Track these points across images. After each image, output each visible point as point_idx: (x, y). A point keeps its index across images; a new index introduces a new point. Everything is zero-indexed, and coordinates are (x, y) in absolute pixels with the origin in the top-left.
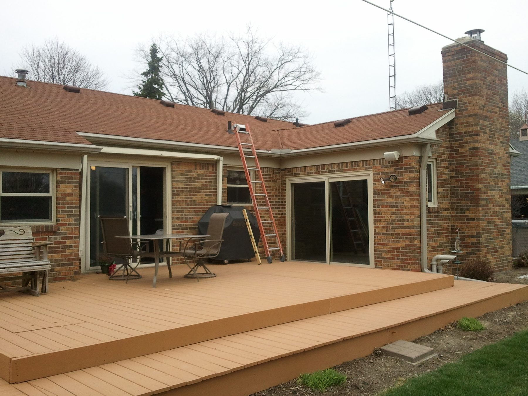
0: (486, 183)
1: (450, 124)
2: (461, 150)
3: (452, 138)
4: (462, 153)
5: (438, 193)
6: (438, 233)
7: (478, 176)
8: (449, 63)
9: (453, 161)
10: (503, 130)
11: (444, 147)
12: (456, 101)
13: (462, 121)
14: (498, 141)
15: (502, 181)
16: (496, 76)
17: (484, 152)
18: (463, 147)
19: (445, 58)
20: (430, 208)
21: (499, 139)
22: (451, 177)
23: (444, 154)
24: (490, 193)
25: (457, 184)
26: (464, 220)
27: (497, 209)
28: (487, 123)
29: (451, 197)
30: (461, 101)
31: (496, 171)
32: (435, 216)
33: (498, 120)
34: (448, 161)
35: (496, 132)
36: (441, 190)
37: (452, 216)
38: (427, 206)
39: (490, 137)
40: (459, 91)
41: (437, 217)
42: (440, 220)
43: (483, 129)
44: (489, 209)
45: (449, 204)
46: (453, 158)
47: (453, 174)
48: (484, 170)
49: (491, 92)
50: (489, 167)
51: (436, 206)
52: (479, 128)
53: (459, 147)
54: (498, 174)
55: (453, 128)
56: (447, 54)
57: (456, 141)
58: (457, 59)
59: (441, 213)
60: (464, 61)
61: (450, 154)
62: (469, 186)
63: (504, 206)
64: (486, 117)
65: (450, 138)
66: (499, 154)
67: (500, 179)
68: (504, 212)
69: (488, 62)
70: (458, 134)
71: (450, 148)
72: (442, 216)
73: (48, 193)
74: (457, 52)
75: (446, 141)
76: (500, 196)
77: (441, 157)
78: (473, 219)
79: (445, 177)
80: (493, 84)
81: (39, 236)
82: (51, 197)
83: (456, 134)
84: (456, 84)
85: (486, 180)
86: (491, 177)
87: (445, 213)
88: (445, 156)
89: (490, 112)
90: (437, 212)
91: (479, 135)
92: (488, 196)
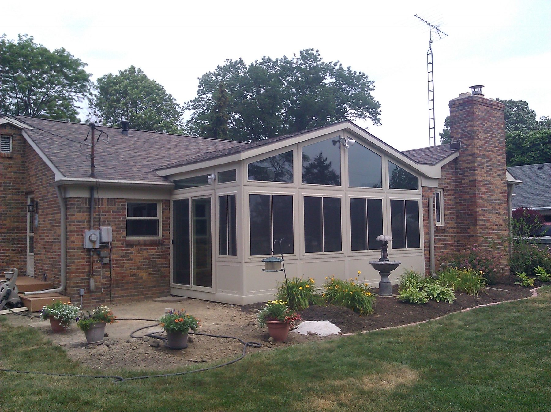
0: (483, 207)
1: (455, 161)
2: (463, 182)
3: (457, 172)
4: (464, 184)
5: (445, 215)
6: (445, 246)
7: (476, 202)
8: (454, 114)
9: (457, 190)
10: (500, 165)
11: (450, 179)
12: (460, 143)
13: (464, 159)
14: (495, 174)
15: (499, 205)
16: (494, 122)
17: (481, 183)
18: (464, 179)
19: (452, 109)
20: (437, 226)
21: (496, 172)
22: (457, 203)
23: (450, 185)
24: (487, 215)
25: (460, 208)
26: (466, 236)
27: (495, 227)
28: (484, 160)
29: (457, 218)
30: (464, 143)
31: (493, 197)
32: (442, 233)
33: (495, 157)
34: (453, 190)
35: (493, 167)
36: (447, 213)
37: (458, 233)
38: (435, 225)
39: (487, 171)
40: (461, 136)
41: (444, 233)
42: (447, 236)
43: (480, 165)
44: (487, 228)
45: (455, 223)
46: (458, 187)
47: (458, 200)
48: (482, 197)
49: (488, 136)
50: (486, 195)
51: (443, 225)
52: (476, 165)
53: (462, 179)
54: (495, 200)
55: (457, 164)
56: (453, 106)
57: (460, 174)
58: (461, 110)
59: (448, 231)
60: (465, 112)
61: (456, 185)
62: (470, 210)
63: (501, 225)
64: (484, 155)
65: (455, 172)
66: (496, 184)
67: (497, 204)
68: (501, 230)
69: (485, 112)
70: (461, 169)
71: (456, 180)
72: (448, 233)
73: (157, 217)
74: (461, 105)
75: (452, 174)
76: (497, 218)
77: (447, 187)
78: (473, 236)
79: (450, 203)
80: (491, 129)
81: (151, 246)
82: (158, 220)
83: (460, 169)
84: (459, 130)
85: (483, 204)
86: (488, 203)
87: (452, 231)
88: (452, 186)
89: (488, 151)
90: (444, 230)
91: (477, 170)
92: (485, 217)
